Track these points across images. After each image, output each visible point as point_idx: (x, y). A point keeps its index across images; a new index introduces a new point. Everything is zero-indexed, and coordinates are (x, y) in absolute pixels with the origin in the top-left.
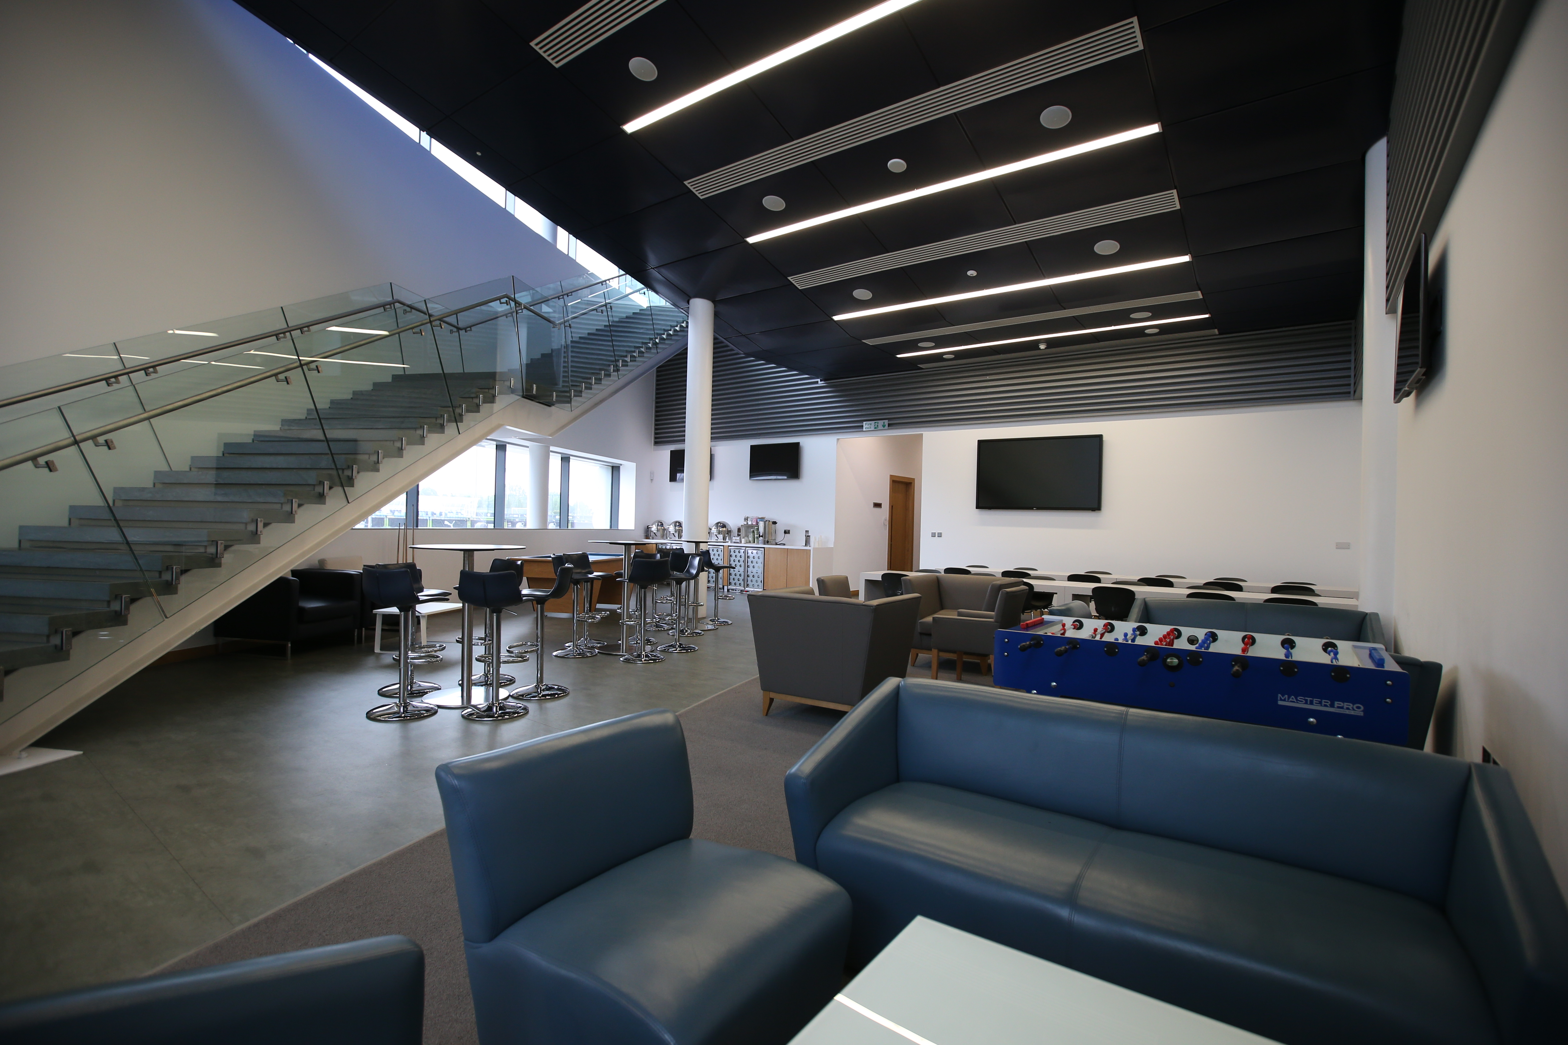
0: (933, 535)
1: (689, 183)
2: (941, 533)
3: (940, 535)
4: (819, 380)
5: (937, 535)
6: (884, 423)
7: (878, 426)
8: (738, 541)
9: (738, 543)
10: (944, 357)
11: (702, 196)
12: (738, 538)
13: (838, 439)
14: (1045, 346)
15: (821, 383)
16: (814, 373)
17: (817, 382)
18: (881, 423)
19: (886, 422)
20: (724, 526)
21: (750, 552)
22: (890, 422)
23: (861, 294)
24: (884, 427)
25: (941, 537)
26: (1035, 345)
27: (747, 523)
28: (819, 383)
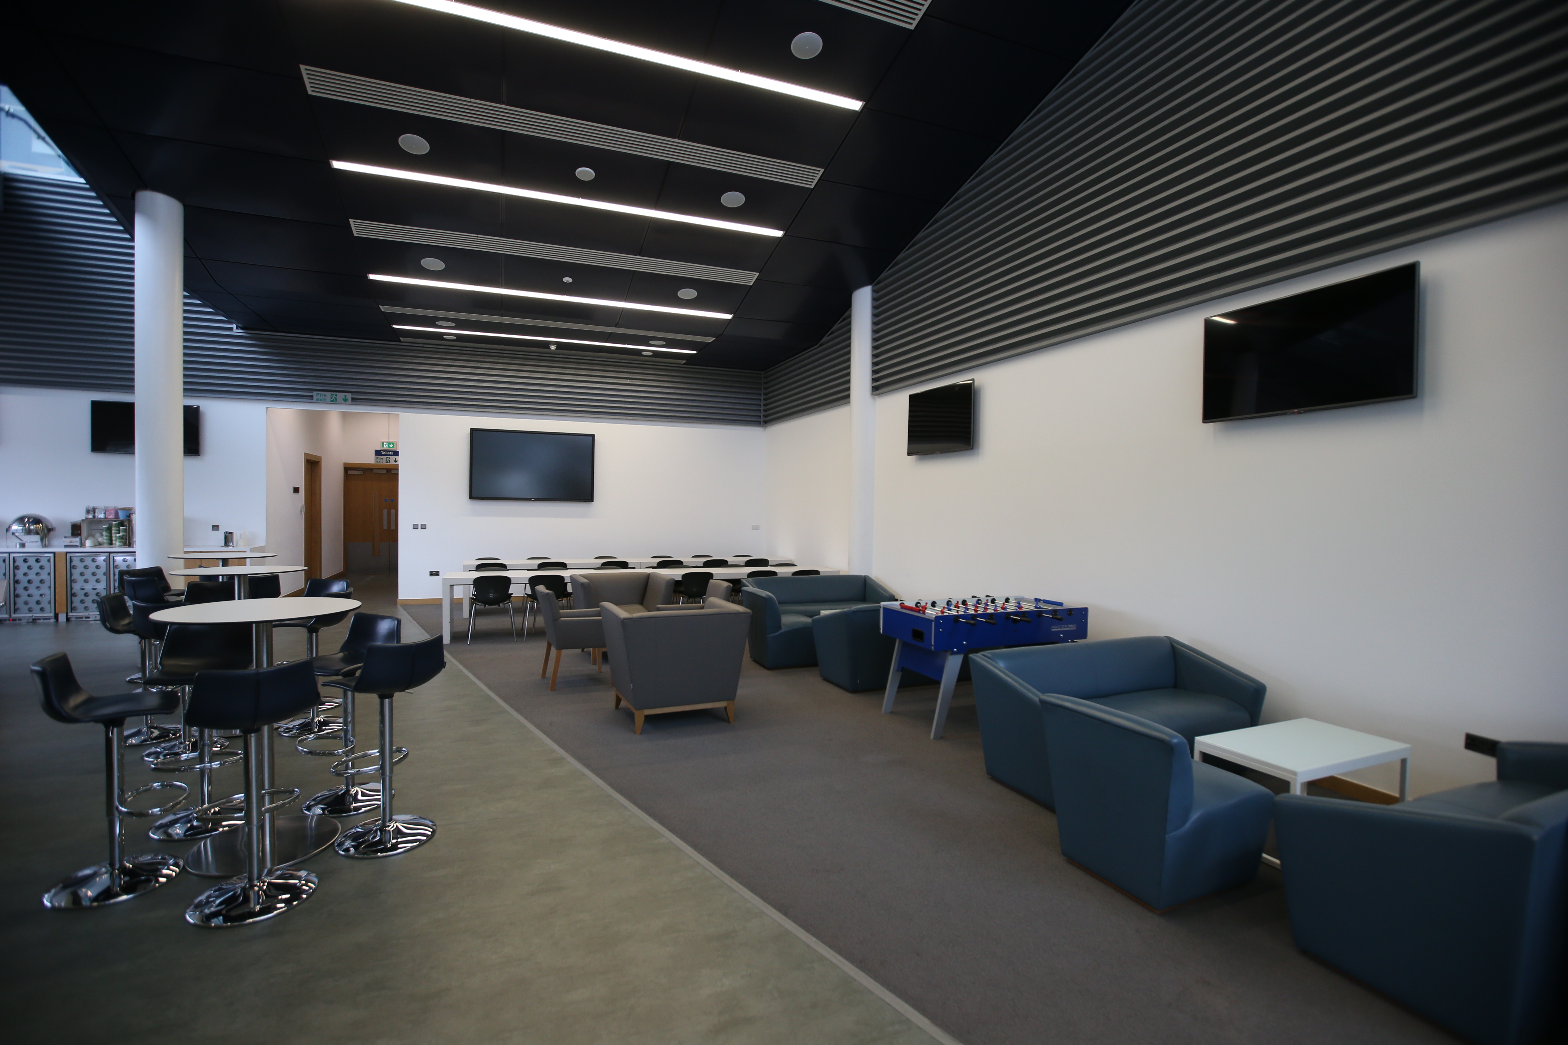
0: (415, 527)
1: (306, 69)
2: (425, 525)
3: (424, 527)
4: (234, 326)
5: (420, 527)
6: (345, 396)
7: (336, 399)
8: (78, 544)
9: (76, 546)
10: (444, 337)
11: (313, 91)
12: (78, 539)
13: (267, 408)
14: (556, 348)
15: (236, 331)
16: (231, 317)
17: (231, 329)
18: (341, 396)
19: (349, 396)
20: (37, 521)
21: (117, 558)
22: (354, 397)
23: (435, 264)
24: (345, 401)
25: (425, 528)
26: (548, 343)
27: (94, 517)
28: (234, 331)
